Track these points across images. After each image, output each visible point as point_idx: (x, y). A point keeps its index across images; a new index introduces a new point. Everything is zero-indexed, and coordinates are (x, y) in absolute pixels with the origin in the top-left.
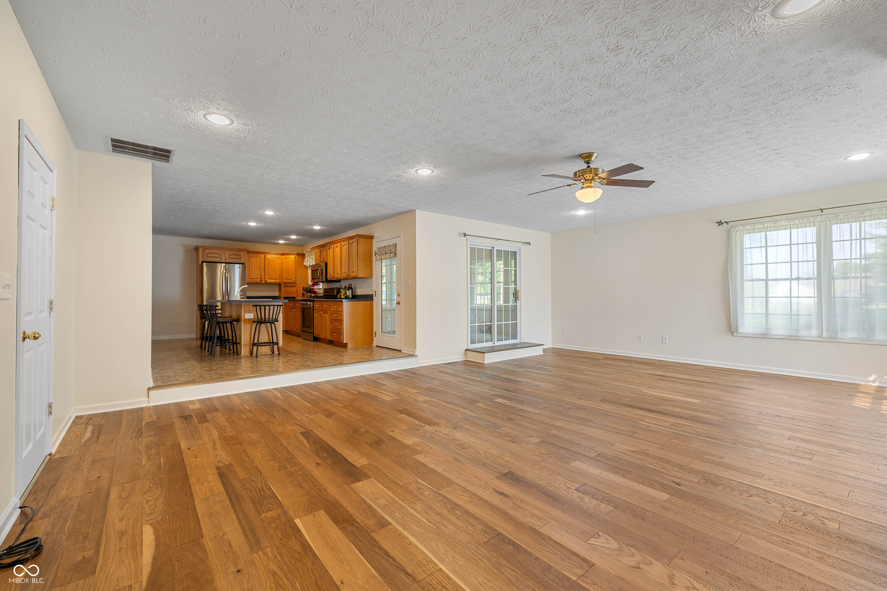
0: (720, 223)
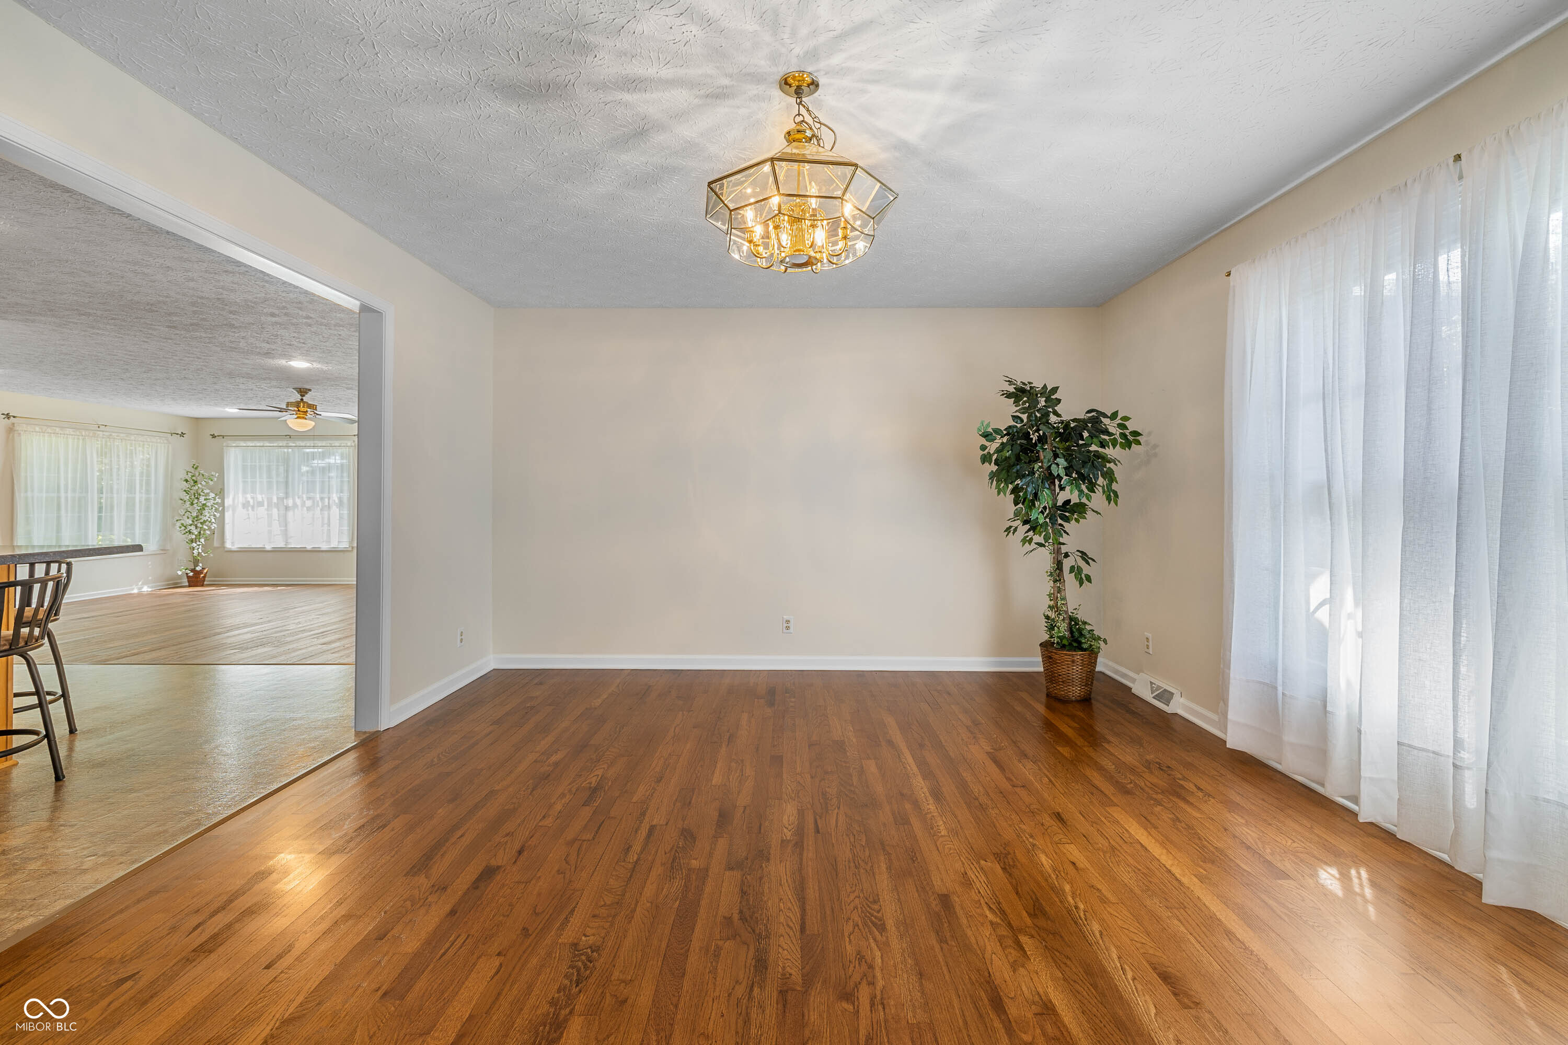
0: (7, 416)
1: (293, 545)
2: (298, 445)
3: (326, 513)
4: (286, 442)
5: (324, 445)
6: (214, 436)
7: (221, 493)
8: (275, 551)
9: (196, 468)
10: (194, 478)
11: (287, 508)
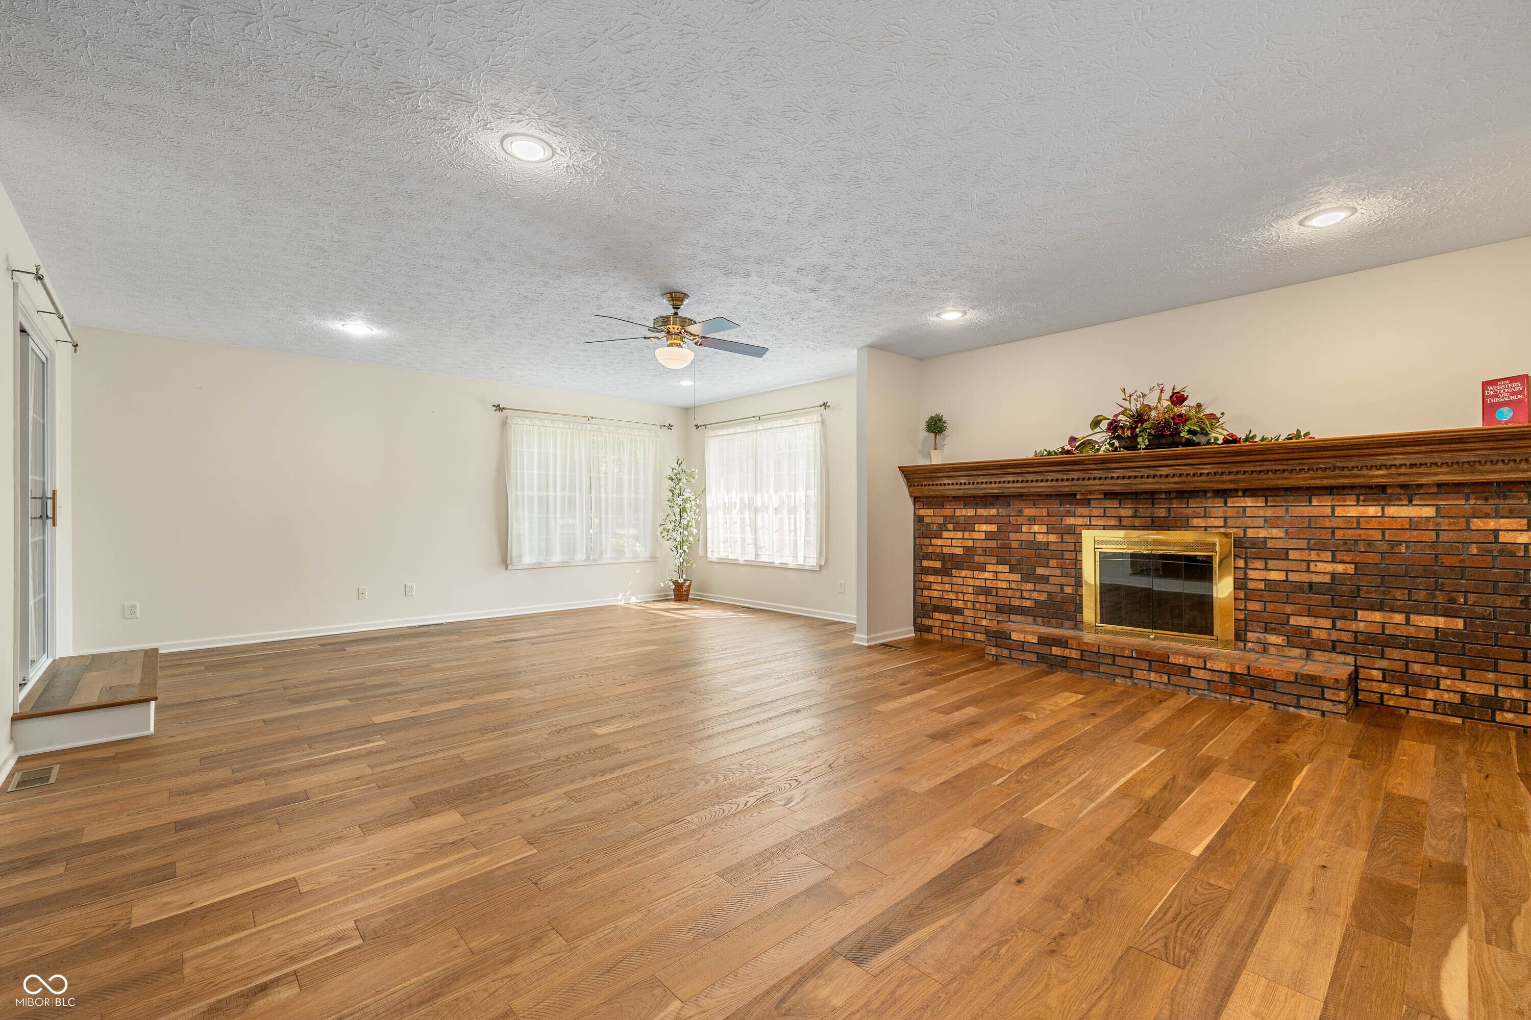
0: (498, 408)
1: (764, 559)
2: (765, 427)
3: (792, 516)
4: (754, 425)
5: (790, 424)
6: (697, 427)
7: (702, 492)
8: (748, 565)
9: (680, 465)
10: (678, 476)
11: (756, 511)
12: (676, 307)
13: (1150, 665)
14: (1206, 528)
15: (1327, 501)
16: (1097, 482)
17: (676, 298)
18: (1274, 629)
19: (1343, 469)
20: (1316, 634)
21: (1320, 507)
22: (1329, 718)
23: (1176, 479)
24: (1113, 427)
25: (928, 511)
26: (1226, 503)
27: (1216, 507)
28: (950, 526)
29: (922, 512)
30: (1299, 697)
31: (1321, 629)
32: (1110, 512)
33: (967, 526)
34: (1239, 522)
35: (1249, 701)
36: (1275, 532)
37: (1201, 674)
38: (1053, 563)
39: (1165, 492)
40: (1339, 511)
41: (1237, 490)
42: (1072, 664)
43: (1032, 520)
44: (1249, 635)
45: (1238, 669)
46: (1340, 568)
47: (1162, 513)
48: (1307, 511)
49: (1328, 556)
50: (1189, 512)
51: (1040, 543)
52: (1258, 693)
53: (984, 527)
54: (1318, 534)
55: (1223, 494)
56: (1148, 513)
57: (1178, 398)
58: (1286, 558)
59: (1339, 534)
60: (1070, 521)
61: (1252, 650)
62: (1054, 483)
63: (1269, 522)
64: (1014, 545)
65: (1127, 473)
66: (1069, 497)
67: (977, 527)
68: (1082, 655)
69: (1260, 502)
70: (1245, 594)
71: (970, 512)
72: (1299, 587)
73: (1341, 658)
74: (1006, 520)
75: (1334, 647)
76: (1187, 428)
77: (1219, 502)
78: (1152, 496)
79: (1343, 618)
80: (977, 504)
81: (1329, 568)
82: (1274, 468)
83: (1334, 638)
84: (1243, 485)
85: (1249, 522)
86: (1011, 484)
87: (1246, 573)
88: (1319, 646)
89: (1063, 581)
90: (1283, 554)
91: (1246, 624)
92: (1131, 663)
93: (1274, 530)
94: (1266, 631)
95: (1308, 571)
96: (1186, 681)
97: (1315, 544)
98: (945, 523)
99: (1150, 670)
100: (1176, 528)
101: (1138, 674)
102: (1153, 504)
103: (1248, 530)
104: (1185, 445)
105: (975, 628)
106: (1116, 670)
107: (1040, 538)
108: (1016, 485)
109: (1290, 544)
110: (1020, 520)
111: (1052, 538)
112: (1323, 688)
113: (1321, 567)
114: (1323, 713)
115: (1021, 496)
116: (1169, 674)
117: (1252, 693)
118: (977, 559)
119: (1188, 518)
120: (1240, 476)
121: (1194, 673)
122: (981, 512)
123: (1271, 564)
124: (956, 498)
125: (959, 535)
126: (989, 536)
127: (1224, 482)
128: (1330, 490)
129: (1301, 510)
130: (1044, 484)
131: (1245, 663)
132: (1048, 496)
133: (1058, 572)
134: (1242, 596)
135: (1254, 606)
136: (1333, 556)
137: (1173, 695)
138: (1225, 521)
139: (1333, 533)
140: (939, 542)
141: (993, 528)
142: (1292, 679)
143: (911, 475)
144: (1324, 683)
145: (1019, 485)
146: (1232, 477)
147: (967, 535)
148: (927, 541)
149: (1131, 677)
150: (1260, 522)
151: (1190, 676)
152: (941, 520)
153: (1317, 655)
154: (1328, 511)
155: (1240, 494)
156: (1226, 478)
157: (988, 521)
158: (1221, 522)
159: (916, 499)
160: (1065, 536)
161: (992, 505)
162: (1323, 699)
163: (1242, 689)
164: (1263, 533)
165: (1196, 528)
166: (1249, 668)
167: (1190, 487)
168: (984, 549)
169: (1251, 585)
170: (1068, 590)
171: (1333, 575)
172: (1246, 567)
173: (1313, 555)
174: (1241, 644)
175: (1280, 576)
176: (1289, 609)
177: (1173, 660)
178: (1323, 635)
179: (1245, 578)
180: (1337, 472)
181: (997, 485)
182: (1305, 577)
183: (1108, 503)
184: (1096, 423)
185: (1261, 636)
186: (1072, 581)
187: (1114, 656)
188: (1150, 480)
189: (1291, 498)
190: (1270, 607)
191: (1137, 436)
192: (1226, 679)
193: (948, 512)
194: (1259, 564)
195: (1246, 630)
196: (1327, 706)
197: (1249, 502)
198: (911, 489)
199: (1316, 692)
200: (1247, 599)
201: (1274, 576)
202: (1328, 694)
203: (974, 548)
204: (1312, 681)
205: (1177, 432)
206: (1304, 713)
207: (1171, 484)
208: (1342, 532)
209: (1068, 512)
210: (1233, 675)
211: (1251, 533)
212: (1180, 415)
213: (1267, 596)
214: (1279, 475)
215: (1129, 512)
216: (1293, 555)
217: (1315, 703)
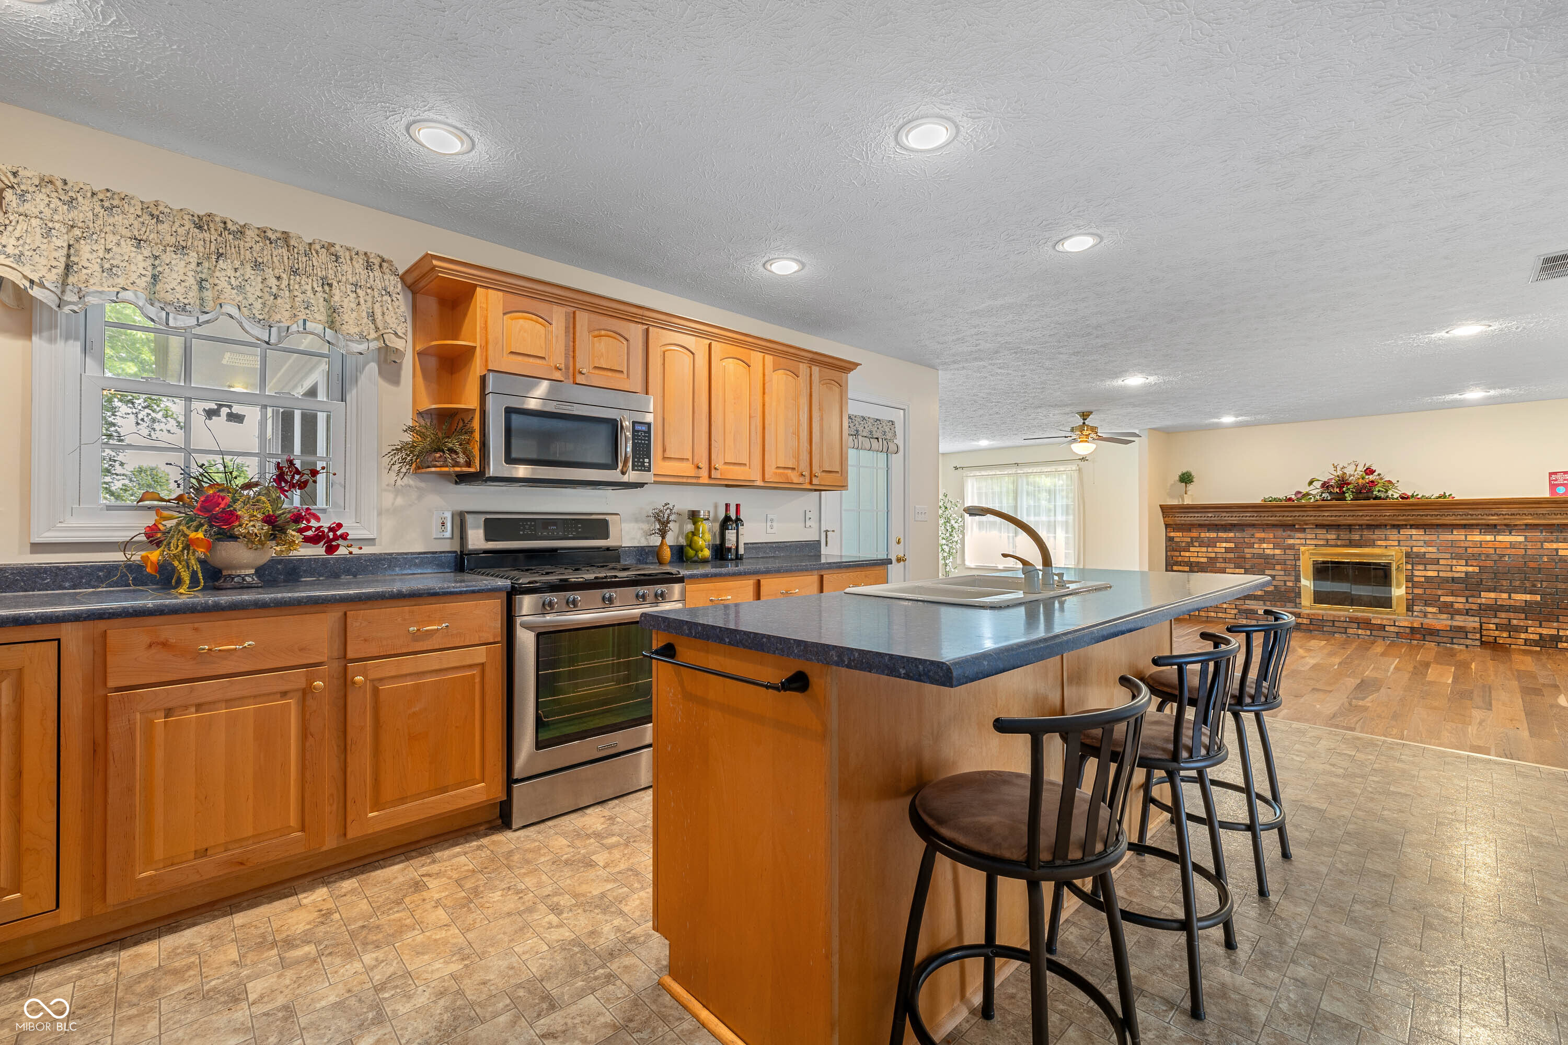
2: (1025, 472)
4: (1014, 470)
5: (1048, 470)
6: (956, 469)
9: (946, 496)
10: (945, 505)
12: (1084, 419)
13: (1358, 625)
14: (1386, 547)
15: (1463, 532)
16: (1312, 518)
17: (1085, 415)
18: (1430, 604)
19: (1472, 515)
20: (1456, 606)
21: (1458, 535)
22: (1470, 648)
23: (1368, 518)
24: (1325, 486)
25: (1178, 534)
26: (1399, 532)
27: (1393, 534)
28: (1196, 544)
29: (1172, 534)
30: (1452, 638)
31: (1460, 602)
32: (1322, 536)
33: (1211, 543)
34: (1408, 543)
35: (1422, 642)
36: (1431, 549)
37: (1392, 629)
38: (1278, 567)
39: (1359, 525)
40: (1469, 538)
41: (1406, 525)
42: (1303, 627)
43: (1262, 540)
44: (1415, 608)
45: (1415, 625)
46: (1470, 569)
47: (1357, 537)
48: (1450, 537)
49: (1463, 562)
50: (1375, 537)
51: (1268, 555)
52: (1428, 638)
53: (1224, 545)
54: (1457, 550)
55: (1398, 527)
56: (1347, 537)
57: (1369, 471)
58: (1438, 564)
59: (1469, 550)
60: (1291, 541)
61: (1417, 616)
62: (1281, 518)
63: (1427, 544)
64: (1248, 556)
65: (1334, 513)
66: (1290, 527)
67: (1218, 544)
68: (1311, 622)
69: (1421, 532)
70: (1413, 585)
71: (1213, 535)
72: (1446, 580)
73: (1472, 619)
74: (1242, 540)
75: (1467, 613)
76: (1377, 489)
77: (1395, 531)
78: (1350, 528)
79: (1471, 597)
80: (1218, 530)
81: (1464, 569)
82: (1431, 513)
83: (1467, 608)
84: (1412, 522)
85: (1414, 543)
86: (1248, 517)
87: (1412, 572)
88: (1459, 612)
89: (1286, 578)
90: (1436, 562)
91: (1413, 602)
92: (1345, 625)
93: (1430, 548)
94: (1426, 605)
95: (1451, 571)
96: (1382, 633)
97: (1456, 556)
98: (1192, 541)
99: (1358, 628)
100: (1366, 546)
101: (1350, 631)
102: (1350, 532)
103: (1414, 548)
104: (1375, 499)
105: (1217, 610)
106: (1334, 629)
107: (1268, 552)
108: (1251, 518)
109: (1439, 556)
110: (1252, 540)
111: (1277, 552)
112: (1467, 633)
113: (1459, 568)
114: (1467, 646)
115: (1253, 526)
116: (1371, 630)
117: (1424, 637)
118: (1218, 565)
119: (1374, 540)
120: (1410, 517)
121: (1387, 628)
122: (1221, 534)
123: (1428, 567)
124: (1200, 526)
125: (1204, 549)
126: (1228, 550)
127: (1399, 520)
128: (1464, 526)
129: (1447, 537)
130: (1273, 518)
131: (1419, 623)
132: (1275, 526)
133: (1282, 573)
134: (1410, 585)
135: (1416, 591)
136: (1466, 562)
137: (1375, 642)
138: (1399, 543)
139: (1466, 550)
140: (1187, 554)
141: (1232, 545)
142: (1449, 629)
143: (1166, 510)
144: (1467, 630)
145: (1254, 518)
146: (1404, 517)
147: (1210, 549)
148: (1177, 554)
149: (1346, 633)
150: (1421, 543)
151: (1385, 630)
152: (1189, 540)
153: (1457, 617)
154: (1463, 538)
155: (1408, 527)
156: (1400, 518)
157: (1227, 540)
158: (1396, 543)
159: (1167, 526)
160: (1287, 551)
161: (1230, 531)
162: (1467, 638)
163: (1418, 636)
164: (1423, 550)
165: (1380, 546)
166: (1422, 624)
167: (1378, 523)
168: (1225, 559)
169: (1416, 579)
170: (1290, 584)
171: (1466, 573)
172: (1413, 569)
173: (1454, 562)
174: (1410, 613)
175: (1435, 574)
176: (1440, 592)
177: (1373, 622)
178: (1461, 606)
179: (1412, 575)
180: (1469, 516)
181: (1237, 518)
182: (1450, 575)
183: (1319, 531)
184: (1311, 483)
185: (1423, 608)
186: (1293, 578)
187: (1334, 621)
188: (1350, 518)
189: (1440, 530)
190: (1428, 591)
191: (1344, 493)
192: (1408, 630)
193: (1195, 534)
194: (1421, 567)
195: (1413, 605)
196: (1469, 642)
197: (1414, 532)
198: (1166, 519)
199: (1463, 635)
200: (1413, 587)
201: (1430, 574)
202: (1470, 636)
203: (1216, 558)
204: (1461, 629)
205: (1370, 491)
206: (1456, 646)
207: (1364, 521)
208: (1471, 549)
209: (1289, 536)
210: (1412, 628)
211: (1415, 549)
212: (1372, 482)
213: (1426, 586)
214: (1434, 518)
215: (1334, 537)
216: (1441, 562)
217: (1462, 641)
